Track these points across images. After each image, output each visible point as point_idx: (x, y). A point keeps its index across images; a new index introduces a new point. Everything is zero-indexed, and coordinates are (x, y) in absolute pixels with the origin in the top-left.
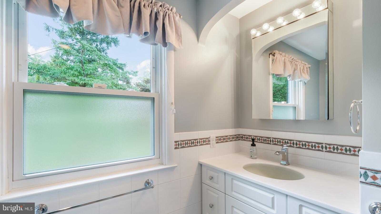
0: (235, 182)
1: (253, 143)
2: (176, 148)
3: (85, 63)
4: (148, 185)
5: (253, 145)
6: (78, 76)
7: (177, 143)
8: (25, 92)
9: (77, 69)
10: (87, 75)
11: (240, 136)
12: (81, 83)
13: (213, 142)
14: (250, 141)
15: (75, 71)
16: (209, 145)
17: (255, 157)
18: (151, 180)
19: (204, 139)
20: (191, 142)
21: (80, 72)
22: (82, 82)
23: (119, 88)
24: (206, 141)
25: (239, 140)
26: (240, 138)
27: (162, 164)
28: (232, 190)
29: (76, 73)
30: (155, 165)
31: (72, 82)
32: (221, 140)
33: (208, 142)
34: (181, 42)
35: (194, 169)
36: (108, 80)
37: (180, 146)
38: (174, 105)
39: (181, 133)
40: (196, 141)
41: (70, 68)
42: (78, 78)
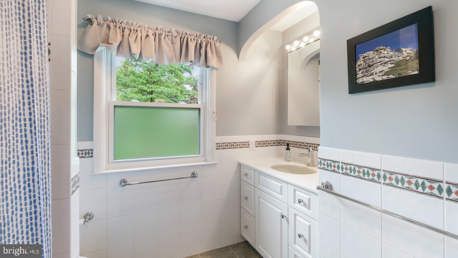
0: (261, 176)
1: (288, 147)
2: (217, 149)
3: (152, 71)
4: (194, 175)
5: (288, 149)
6: (145, 84)
7: (218, 145)
8: (115, 106)
9: (145, 78)
10: (154, 82)
11: (282, 142)
12: (148, 91)
13: (252, 145)
14: (285, 145)
15: (143, 79)
16: (249, 148)
17: (289, 159)
18: (197, 173)
19: (244, 143)
20: (231, 144)
21: (147, 80)
22: (149, 89)
23: (184, 94)
24: (245, 145)
25: (281, 145)
26: (282, 144)
27: (206, 161)
28: (259, 184)
29: (144, 81)
30: (200, 161)
31: (141, 89)
32: (260, 144)
33: (247, 146)
34: (222, 63)
35: (233, 168)
36: (173, 86)
37: (221, 148)
38: (215, 115)
39: (222, 137)
40: (236, 144)
41: (139, 76)
42: (146, 86)
